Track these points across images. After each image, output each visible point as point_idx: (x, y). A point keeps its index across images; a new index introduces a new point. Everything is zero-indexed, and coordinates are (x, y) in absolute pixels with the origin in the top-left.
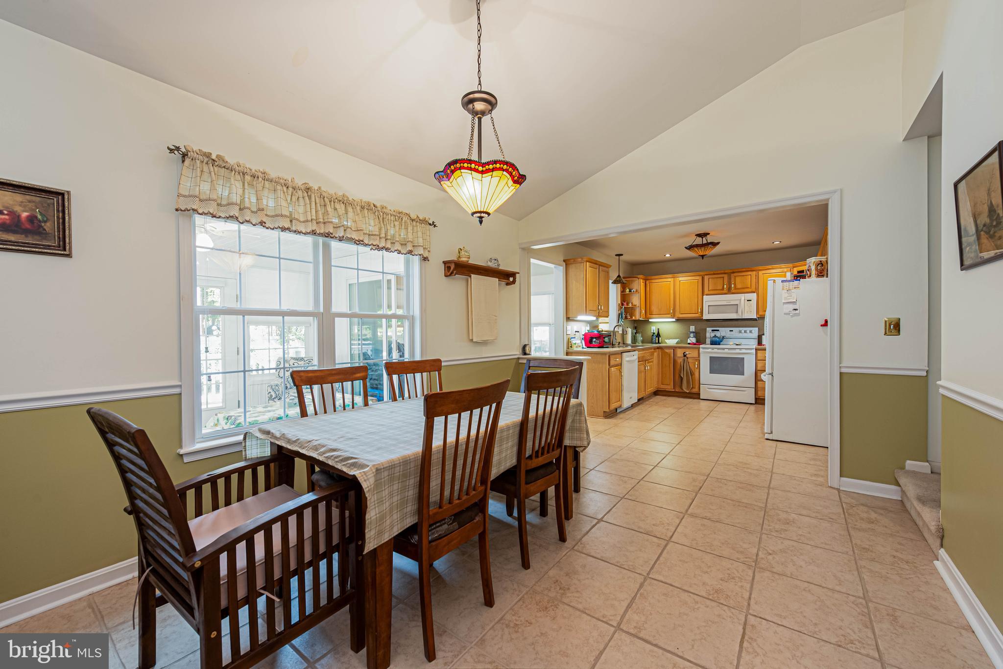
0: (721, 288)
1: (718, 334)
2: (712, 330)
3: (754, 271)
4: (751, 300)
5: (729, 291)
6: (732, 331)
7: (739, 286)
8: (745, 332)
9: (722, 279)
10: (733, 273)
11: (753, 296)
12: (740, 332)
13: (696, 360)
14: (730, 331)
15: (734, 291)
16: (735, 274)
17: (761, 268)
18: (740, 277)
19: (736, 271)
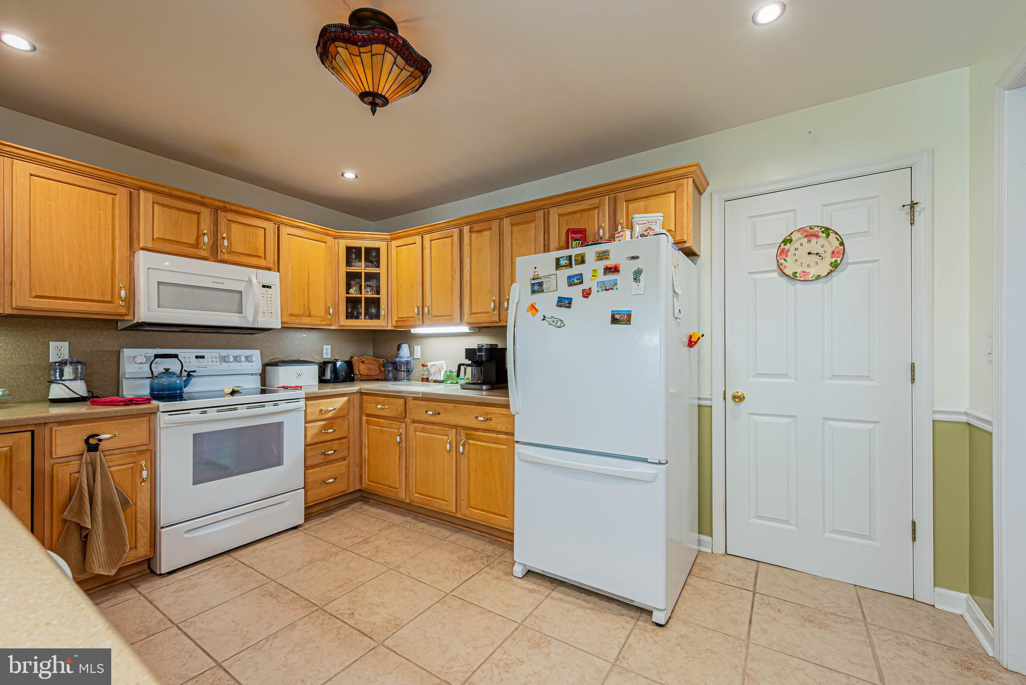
0: (192, 241)
1: (173, 366)
2: (156, 356)
3: (270, 220)
4: (270, 287)
5: (215, 254)
6: (203, 357)
7: (237, 248)
8: (236, 359)
9: (195, 216)
10: (225, 210)
11: (273, 278)
12: (224, 359)
13: (141, 452)
14: (197, 357)
15: (226, 257)
16: (230, 216)
17: (284, 219)
18: (242, 228)
19: (233, 207)
